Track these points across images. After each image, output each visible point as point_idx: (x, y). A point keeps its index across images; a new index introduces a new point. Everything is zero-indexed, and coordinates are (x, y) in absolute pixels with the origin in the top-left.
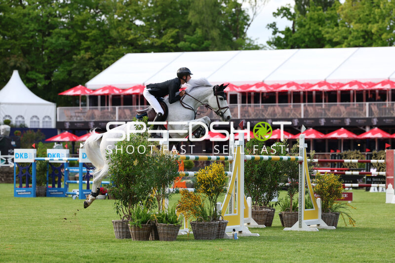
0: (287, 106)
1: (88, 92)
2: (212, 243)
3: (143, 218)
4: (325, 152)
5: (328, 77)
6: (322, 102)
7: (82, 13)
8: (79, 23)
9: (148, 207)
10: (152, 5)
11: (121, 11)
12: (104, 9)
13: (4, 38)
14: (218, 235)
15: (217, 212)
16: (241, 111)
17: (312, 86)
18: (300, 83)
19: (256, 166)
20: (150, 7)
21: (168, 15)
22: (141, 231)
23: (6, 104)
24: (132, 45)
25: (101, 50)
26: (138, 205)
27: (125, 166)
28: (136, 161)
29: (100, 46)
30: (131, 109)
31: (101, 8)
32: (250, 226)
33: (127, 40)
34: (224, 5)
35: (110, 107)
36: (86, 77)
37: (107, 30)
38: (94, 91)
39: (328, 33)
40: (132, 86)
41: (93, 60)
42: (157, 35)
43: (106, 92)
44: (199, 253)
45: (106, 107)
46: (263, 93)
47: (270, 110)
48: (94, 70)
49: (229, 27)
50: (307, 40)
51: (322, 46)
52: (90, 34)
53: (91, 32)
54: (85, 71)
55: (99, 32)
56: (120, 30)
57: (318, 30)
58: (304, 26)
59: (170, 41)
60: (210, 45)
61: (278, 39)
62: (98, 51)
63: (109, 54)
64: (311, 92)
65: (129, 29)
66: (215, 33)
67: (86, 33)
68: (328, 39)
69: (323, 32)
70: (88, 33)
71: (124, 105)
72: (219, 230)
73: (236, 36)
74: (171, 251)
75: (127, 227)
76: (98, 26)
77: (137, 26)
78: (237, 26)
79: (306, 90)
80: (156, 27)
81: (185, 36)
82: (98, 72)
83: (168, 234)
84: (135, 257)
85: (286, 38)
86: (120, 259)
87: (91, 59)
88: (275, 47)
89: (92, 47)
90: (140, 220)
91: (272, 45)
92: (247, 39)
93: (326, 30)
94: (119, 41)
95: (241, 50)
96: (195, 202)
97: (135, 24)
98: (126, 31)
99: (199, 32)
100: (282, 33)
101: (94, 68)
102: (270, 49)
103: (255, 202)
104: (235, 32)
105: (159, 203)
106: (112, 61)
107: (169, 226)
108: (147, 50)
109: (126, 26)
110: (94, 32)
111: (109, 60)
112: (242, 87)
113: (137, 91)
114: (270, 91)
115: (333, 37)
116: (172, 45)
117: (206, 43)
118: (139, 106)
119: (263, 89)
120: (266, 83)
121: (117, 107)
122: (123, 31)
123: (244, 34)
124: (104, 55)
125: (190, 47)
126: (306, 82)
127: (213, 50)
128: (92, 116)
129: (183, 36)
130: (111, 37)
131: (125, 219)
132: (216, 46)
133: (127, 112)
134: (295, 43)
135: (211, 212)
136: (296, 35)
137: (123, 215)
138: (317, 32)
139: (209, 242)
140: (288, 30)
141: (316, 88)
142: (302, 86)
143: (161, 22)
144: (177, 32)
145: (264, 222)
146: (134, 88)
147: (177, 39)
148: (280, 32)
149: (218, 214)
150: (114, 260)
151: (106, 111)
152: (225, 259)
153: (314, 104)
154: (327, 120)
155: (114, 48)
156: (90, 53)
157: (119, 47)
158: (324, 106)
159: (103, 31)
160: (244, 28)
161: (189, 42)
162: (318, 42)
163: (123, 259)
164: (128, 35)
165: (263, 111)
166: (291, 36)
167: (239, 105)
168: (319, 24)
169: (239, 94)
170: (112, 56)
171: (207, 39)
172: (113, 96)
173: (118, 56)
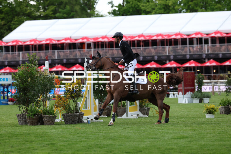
1: (3, 44)
5: (144, 32)
6: (141, 46)
14: (79, 121)
16: (94, 53)
17: (135, 37)
24: (29, 16)
25: (11, 19)
26: (32, 105)
27: (23, 82)
28: (30, 79)
29: (10, 17)
33: (26, 13)
35: (16, 52)
36: (2, 35)
37: (14, 7)
38: (7, 43)
39: (143, 6)
40: (29, 40)
41: (6, 26)
42: (43, 9)
43: (14, 44)
44: (67, 131)
45: (14, 52)
46: (106, 42)
47: (111, 52)
48: (7, 31)
49: (86, 4)
50: (131, 10)
51: (140, 14)
52: (4, 10)
53: (5, 9)
54: (1, 32)
55: (9, 9)
56: (21, 7)
57: (138, 5)
58: (129, 3)
59: (51, 13)
60: (75, 15)
61: (115, 11)
62: (9, 20)
63: (16, 21)
64: (134, 41)
65: (27, 6)
66: (77, 8)
67: (2, 10)
68: (143, 10)
69: (140, 6)
70: (3, 9)
71: (25, 51)
72: (79, 118)
73: (90, 9)
74: (51, 130)
75: (25, 118)
76: (8, 5)
77: (31, 5)
78: (90, 3)
79: (132, 40)
80: (43, 5)
81: (60, 10)
82: (9, 33)
83: (49, 121)
84: (30, 134)
85: (119, 9)
86: (20, 135)
87: (5, 25)
88: (113, 15)
89: (5, 18)
90: (32, 113)
91: (111, 14)
92: (97, 11)
93: (142, 4)
94: (21, 14)
95: (92, 17)
96: (65, 102)
97: (30, 4)
98: (25, 8)
99: (68, 7)
100: (117, 7)
101: (7, 30)
102: (110, 17)
103: (100, 103)
104: (89, 7)
105: (44, 103)
106: (17, 26)
107: (50, 117)
108: (38, 19)
109: (25, 5)
110: (6, 9)
111: (15, 25)
112: (94, 39)
113: (32, 43)
114: (110, 41)
115: (146, 8)
116: (52, 15)
117: (72, 14)
118: (34, 51)
119: (106, 40)
120: (107, 36)
121: (21, 53)
122: (23, 8)
123: (94, 8)
124: (13, 22)
125: (63, 16)
126: (131, 35)
127: (76, 18)
128: (7, 58)
129: (58, 10)
130: (16, 12)
131: (24, 113)
132: (78, 15)
133: (27, 55)
134: (124, 13)
135: (74, 108)
136: (125, 8)
137: (22, 111)
138: (137, 6)
139: (73, 125)
140: (120, 5)
141: (137, 38)
142: (129, 37)
143: (46, 2)
144: (55, 8)
145: (106, 114)
146: (31, 41)
147: (55, 12)
148: (115, 6)
149: (78, 109)
150: (17, 135)
151: (14, 54)
152: (82, 133)
153: (136, 48)
154: (144, 57)
155: (18, 18)
156: (4, 21)
157: (21, 17)
158: (142, 49)
159: (12, 8)
160: (94, 4)
161: (62, 13)
162: (137, 12)
163: (22, 135)
164: (26, 10)
165: (106, 52)
166: (122, 8)
167: (92, 50)
168: (138, 1)
169: (92, 43)
170: (17, 23)
171: (72, 11)
172: (18, 46)
173: (21, 22)
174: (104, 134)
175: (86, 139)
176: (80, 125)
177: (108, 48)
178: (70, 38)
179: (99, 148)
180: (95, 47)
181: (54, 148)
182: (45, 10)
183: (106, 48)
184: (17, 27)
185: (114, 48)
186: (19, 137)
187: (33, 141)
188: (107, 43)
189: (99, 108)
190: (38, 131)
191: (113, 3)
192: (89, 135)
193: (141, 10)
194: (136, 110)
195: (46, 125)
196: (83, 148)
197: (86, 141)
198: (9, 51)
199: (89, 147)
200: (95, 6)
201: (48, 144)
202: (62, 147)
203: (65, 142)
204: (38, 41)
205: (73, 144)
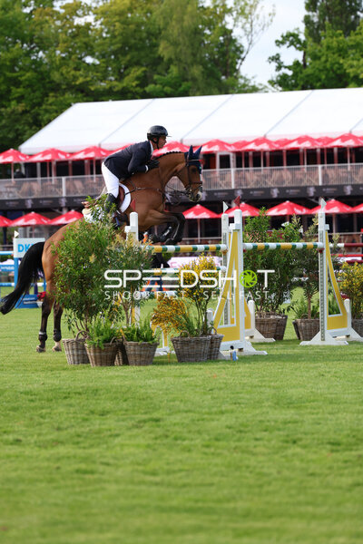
0: (299, 169)
1: (23, 159)
2: (202, 366)
3: (106, 336)
4: (353, 231)
5: (355, 127)
6: (347, 162)
7: (11, 49)
8: (8, 63)
9: (111, 320)
10: (108, 36)
11: (66, 45)
12: (42, 43)
14: (210, 355)
15: (208, 322)
16: (236, 178)
17: (332, 140)
18: (316, 137)
19: (260, 257)
20: (105, 38)
21: (130, 48)
22: (103, 354)
24: (82, 91)
25: (40, 100)
26: (98, 317)
27: (78, 264)
28: (93, 256)
29: (38, 94)
30: (83, 181)
31: (36, 41)
32: (253, 341)
33: (75, 85)
34: (207, 32)
35: (54, 178)
36: (20, 137)
37: (46, 72)
38: (31, 156)
39: (352, 66)
40: (84, 148)
41: (28, 115)
42: (116, 76)
43: (48, 157)
44: (185, 382)
45: (48, 178)
46: (265, 152)
47: (276, 175)
48: (31, 128)
49: (216, 63)
50: (323, 77)
51: (345, 85)
52: (23, 78)
53: (24, 75)
54: (18, 130)
55: (35, 74)
56: (64, 72)
57: (338, 63)
58: (319, 58)
59: (134, 84)
60: (190, 88)
61: (284, 77)
62: (34, 101)
63: (51, 105)
64: (331, 150)
65: (77, 69)
66: (196, 71)
67: (18, 76)
68: (352, 75)
69: (345, 66)
70: (21, 76)
71: (73, 175)
72: (211, 348)
73: (225, 74)
74: (147, 381)
75: (84, 349)
76: (33, 67)
77: (88, 64)
78: (227, 60)
79: (325, 146)
80: (114, 65)
81: (156, 77)
82: (37, 131)
83: (141, 356)
84: (97, 390)
85: (295, 75)
86: (75, 393)
87: (25, 112)
88: (280, 88)
89: (26, 96)
90: (101, 338)
91: (276, 86)
92: (241, 77)
93: (350, 62)
94: (64, 87)
95: (232, 93)
96: (177, 311)
97: (84, 62)
98: (73, 72)
99: (174, 70)
100: (289, 68)
101: (30, 125)
102: (273, 92)
103: (259, 307)
104: (224, 69)
105: (127, 314)
106: (55, 114)
107: (141, 346)
108: (104, 98)
109: (72, 65)
110: (28, 74)
111: (51, 113)
112: (236, 144)
113: (91, 155)
114: (274, 149)
115: (359, 72)
116: (138, 89)
117: (184, 86)
118: (95, 176)
119: (265, 147)
120: (269, 138)
121: (64, 178)
122: (68, 72)
123: (237, 71)
124: (44, 107)
125: (162, 91)
126: (324, 135)
127: (194, 95)
128: (30, 192)
129: (152, 77)
130: (52, 82)
131: (81, 337)
132: (198, 89)
133: (78, 184)
134: (307, 82)
135: (199, 323)
136: (309, 71)
137: (77, 332)
138: (337, 65)
139: (197, 366)
140: (297, 63)
141: (338, 143)
142: (319, 140)
143: (121, 58)
144: (145, 72)
145: (273, 334)
146: (87, 151)
147: (144, 81)
148: (286, 67)
149: (210, 326)
150: (67, 395)
151: (49, 183)
152: (221, 389)
153: (336, 165)
154: (355, 187)
155: (56, 97)
156: (23, 104)
157: (64, 94)
158: (349, 169)
159: (41, 73)
160: (237, 63)
161: (161, 84)
162: (339, 80)
163: (80, 394)
164: (75, 78)
165: (265, 177)
166: (301, 73)
167: (233, 170)
168: (340, 55)
169: (231, 155)
170: (54, 107)
171: (186, 80)
172: (58, 163)
173: (63, 107)
174: (273, 391)
175: (234, 407)
176: (215, 366)
177: (271, 166)
178: (179, 141)
179: (266, 431)
180: (239, 165)
181: (160, 431)
182: (121, 77)
183: (265, 165)
184: (55, 118)
185: (285, 167)
186: (73, 401)
187: (108, 412)
188: (267, 154)
189: (256, 320)
190: (116, 382)
191: (282, 59)
192: (238, 393)
193: (345, 75)
194: (344, 325)
195: (132, 365)
196: (228, 430)
197: (232, 412)
198: (35, 176)
199: (242, 429)
200: (237, 67)
201: (145, 421)
202: (177, 429)
203: (185, 415)
204: (104, 151)
205: (203, 420)
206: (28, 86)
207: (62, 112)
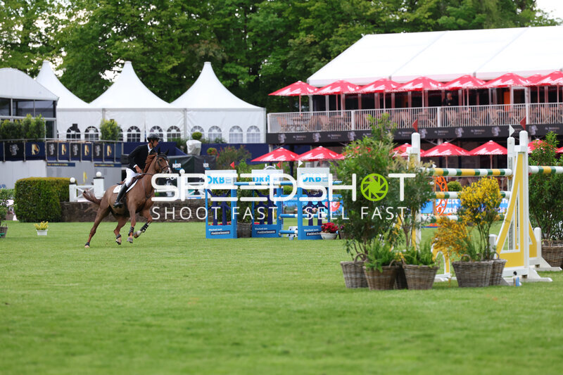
1: (311, 91)
3: (385, 258)
9: (391, 243)
13: (190, 17)
14: (492, 281)
15: (491, 247)
16: (530, 113)
19: (547, 182)
22: (382, 277)
23: (194, 110)
24: (373, 22)
25: (330, 31)
26: (378, 239)
29: (327, 24)
32: (539, 269)
33: (366, 16)
35: (342, 111)
36: (308, 70)
38: (319, 87)
40: (374, 81)
41: (317, 46)
43: (337, 90)
44: (463, 304)
45: (337, 111)
46: (561, 87)
48: (320, 60)
52: (313, 8)
53: (314, 5)
54: (306, 62)
59: (427, 15)
60: (484, 20)
62: (324, 32)
63: (341, 36)
67: (307, 7)
70: (310, 6)
71: (363, 108)
72: (493, 273)
75: (362, 272)
81: (449, 8)
82: (326, 63)
83: (420, 279)
87: (314, 43)
89: (315, 27)
90: (380, 261)
92: (539, 11)
95: (527, 26)
98: (364, 3)
101: (320, 58)
103: (545, 235)
105: (407, 236)
106: (345, 46)
107: (421, 269)
108: (395, 30)
111: (341, 45)
112: (531, 79)
113: (381, 88)
116: (430, 21)
118: (385, 109)
119: (561, 81)
121: (353, 112)
124: (333, 38)
127: (488, 28)
128: (318, 125)
129: (445, 8)
130: (342, 13)
131: (359, 259)
135: (481, 248)
137: (355, 255)
139: (478, 290)
146: (377, 83)
149: (492, 251)
151: (337, 116)
155: (347, 28)
156: (312, 35)
161: (454, 16)
165: (562, 112)
167: (527, 105)
169: (526, 89)
170: (344, 38)
171: (480, 12)
172: (347, 95)
173: (354, 38)
175: (511, 326)
176: (496, 291)
178: (472, 75)
180: (533, 100)
183: (560, 101)
184: (344, 49)
189: (542, 249)
195: (411, 288)
198: (324, 109)
204: (395, 84)
206: (318, 16)
207: (352, 44)
